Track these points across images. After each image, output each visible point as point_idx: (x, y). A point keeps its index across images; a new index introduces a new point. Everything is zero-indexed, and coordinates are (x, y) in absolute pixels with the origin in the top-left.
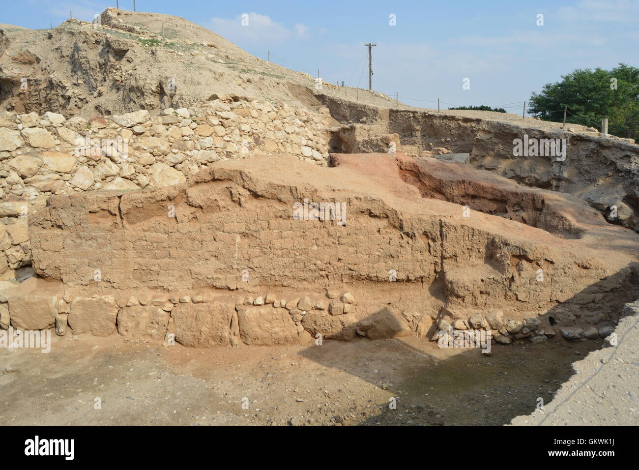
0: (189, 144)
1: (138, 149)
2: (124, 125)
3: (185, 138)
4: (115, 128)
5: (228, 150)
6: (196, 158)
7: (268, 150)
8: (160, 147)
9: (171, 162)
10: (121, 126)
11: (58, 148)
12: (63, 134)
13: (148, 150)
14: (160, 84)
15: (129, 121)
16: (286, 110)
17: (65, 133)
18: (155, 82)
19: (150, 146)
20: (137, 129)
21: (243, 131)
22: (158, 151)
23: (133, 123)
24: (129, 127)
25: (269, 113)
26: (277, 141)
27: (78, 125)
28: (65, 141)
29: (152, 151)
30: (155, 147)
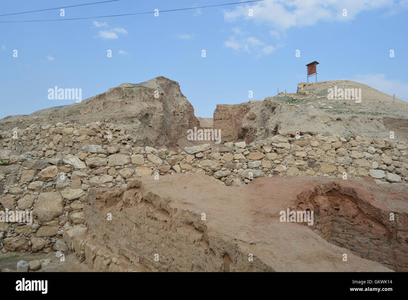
0: (238, 164)
1: (195, 166)
2: (189, 153)
3: (235, 161)
4: (183, 155)
5: (275, 170)
6: (240, 174)
7: (323, 171)
8: (210, 166)
9: (216, 176)
10: (188, 153)
11: (145, 165)
12: (150, 158)
13: (202, 167)
14: (277, 126)
15: (194, 150)
16: (357, 140)
17: (151, 157)
18: (274, 125)
19: (204, 165)
20: (198, 155)
21: (298, 156)
22: (209, 169)
23: (196, 152)
24: (192, 154)
25: (333, 143)
26: (337, 164)
27: (160, 153)
28: (150, 161)
29: (204, 168)
30: (207, 166)
